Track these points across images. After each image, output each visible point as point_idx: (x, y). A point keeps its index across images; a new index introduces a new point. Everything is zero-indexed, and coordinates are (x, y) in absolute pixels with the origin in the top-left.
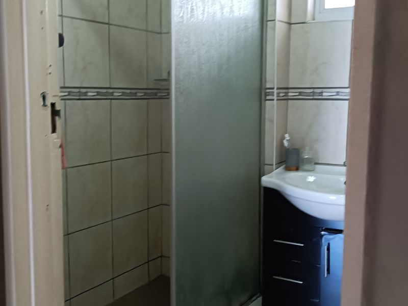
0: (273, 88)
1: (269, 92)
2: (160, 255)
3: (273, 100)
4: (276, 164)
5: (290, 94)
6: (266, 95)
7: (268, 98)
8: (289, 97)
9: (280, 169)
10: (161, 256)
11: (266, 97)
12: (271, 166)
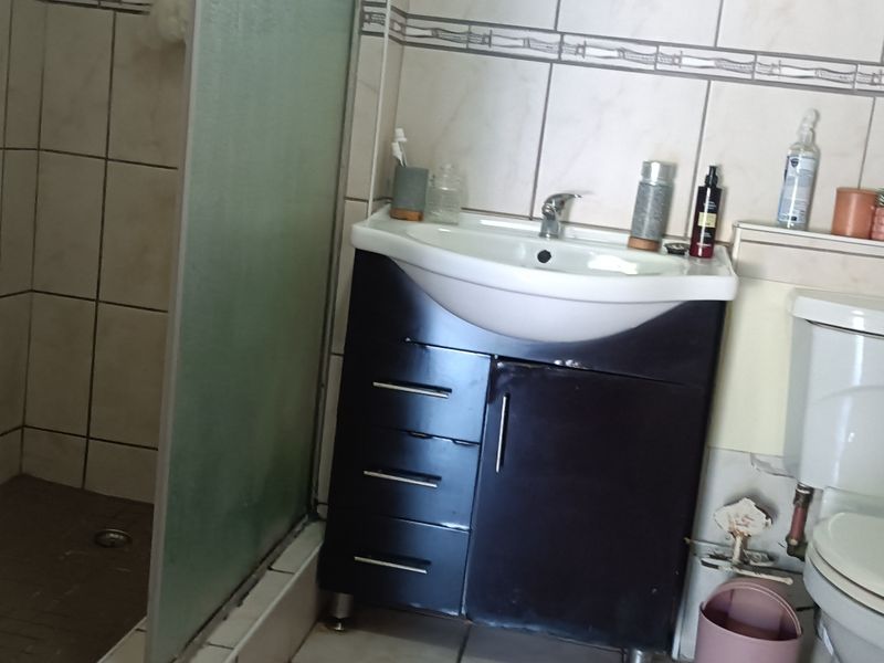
0: (383, 5)
1: (371, 14)
2: (19, 422)
3: (382, 35)
4: (374, 200)
5: (409, 31)
6: (362, 21)
7: (367, 27)
8: (408, 39)
9: (381, 215)
10: (24, 426)
11: (361, 26)
12: (365, 204)
